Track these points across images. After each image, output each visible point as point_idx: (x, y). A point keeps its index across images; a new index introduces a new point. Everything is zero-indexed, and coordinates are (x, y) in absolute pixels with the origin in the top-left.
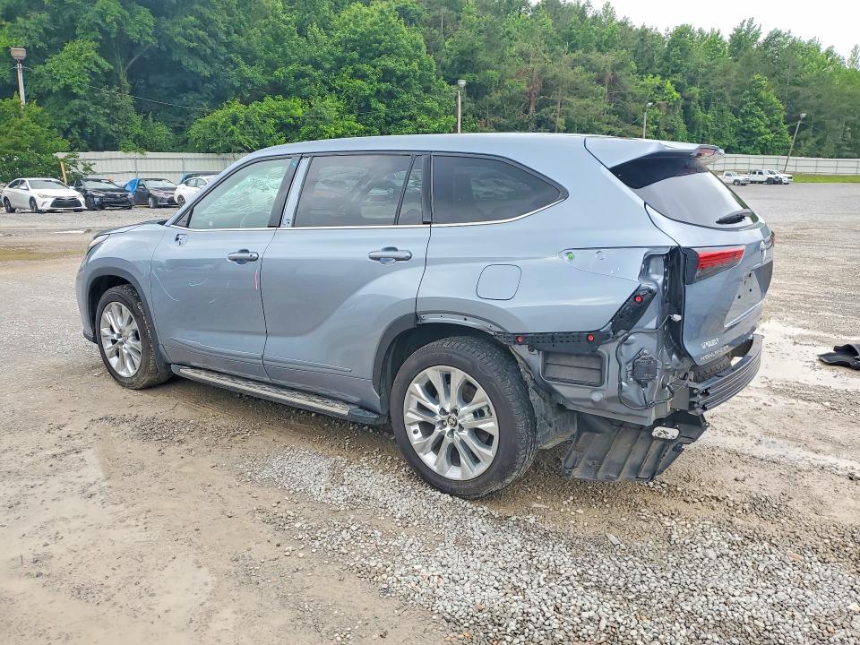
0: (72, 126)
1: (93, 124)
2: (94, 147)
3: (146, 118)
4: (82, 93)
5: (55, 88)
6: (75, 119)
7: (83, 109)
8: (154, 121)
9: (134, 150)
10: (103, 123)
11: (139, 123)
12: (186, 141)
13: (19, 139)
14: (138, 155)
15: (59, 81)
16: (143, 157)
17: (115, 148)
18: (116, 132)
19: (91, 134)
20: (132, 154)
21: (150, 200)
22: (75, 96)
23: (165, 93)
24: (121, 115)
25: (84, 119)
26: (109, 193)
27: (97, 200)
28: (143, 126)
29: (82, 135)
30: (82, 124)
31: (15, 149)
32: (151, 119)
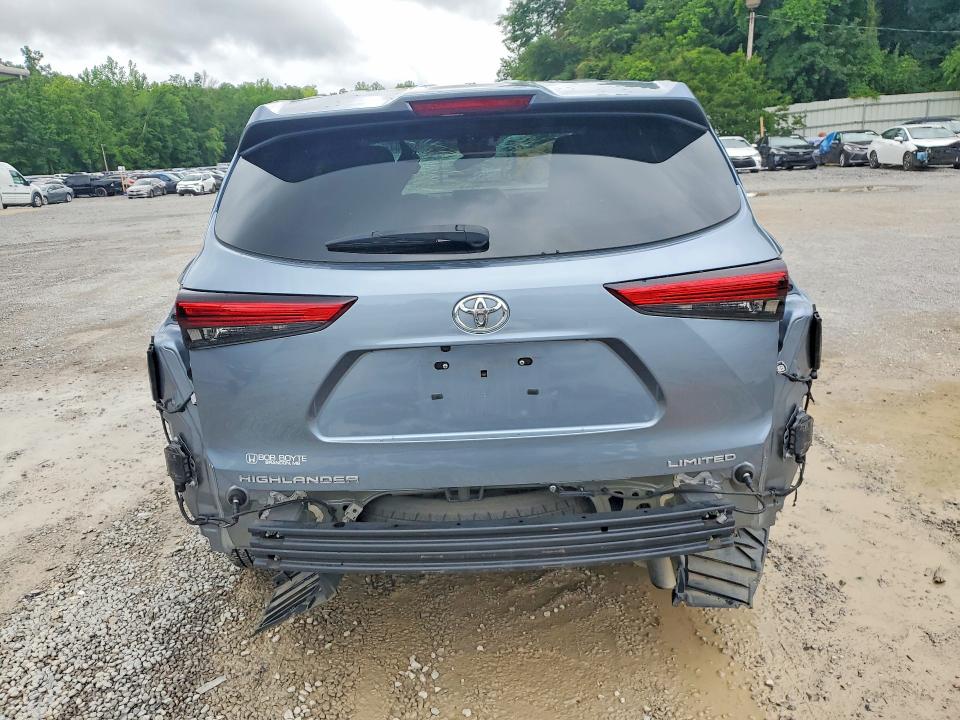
0: (799, 74)
1: (821, 69)
2: (821, 96)
3: (891, 52)
4: (814, 33)
5: (787, 33)
6: (802, 65)
7: (813, 53)
8: (901, 54)
9: (866, 95)
10: (833, 65)
11: (879, 61)
12: (940, 78)
13: (729, 96)
14: (869, 100)
15: (792, 23)
16: (875, 102)
17: (843, 94)
18: (847, 75)
19: (819, 80)
20: (862, 101)
21: (842, 157)
22: (808, 39)
23: (927, 15)
24: (860, 53)
25: (812, 65)
26: (791, 150)
27: (777, 158)
28: (885, 64)
29: (809, 84)
30: (810, 70)
31: (726, 107)
32: (897, 52)
